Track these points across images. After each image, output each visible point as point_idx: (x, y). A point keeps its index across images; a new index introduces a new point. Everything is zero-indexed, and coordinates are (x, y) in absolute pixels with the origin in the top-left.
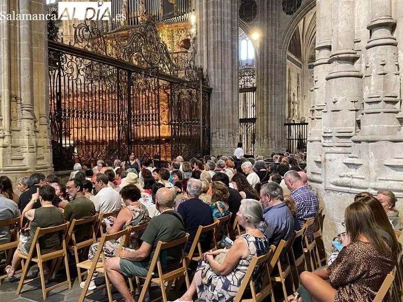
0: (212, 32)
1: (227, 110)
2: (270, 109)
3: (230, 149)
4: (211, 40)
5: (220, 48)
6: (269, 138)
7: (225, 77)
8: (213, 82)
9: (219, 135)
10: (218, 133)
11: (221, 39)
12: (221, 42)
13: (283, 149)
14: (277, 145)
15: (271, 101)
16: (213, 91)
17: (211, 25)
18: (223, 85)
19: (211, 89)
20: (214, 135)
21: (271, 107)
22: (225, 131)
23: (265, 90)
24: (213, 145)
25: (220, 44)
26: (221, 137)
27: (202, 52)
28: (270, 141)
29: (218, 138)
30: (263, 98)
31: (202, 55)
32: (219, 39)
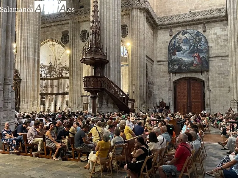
0: (22, 52)
1: (29, 90)
2: (73, 88)
3: (30, 109)
4: (22, 56)
5: (26, 60)
6: (73, 103)
7: (29, 73)
8: (22, 76)
9: (24, 102)
10: (24, 101)
11: (27, 55)
12: (27, 57)
13: (80, 108)
14: (77, 106)
15: (74, 84)
16: (22, 80)
17: (22, 49)
18: (28, 77)
19: (21, 80)
20: (22, 102)
21: (74, 87)
22: (28, 100)
23: (71, 79)
24: (21, 107)
25: (26, 58)
26: (25, 103)
27: (18, 61)
28: (73, 105)
29: (23, 103)
30: (70, 82)
31: (18, 63)
32: (26, 56)
